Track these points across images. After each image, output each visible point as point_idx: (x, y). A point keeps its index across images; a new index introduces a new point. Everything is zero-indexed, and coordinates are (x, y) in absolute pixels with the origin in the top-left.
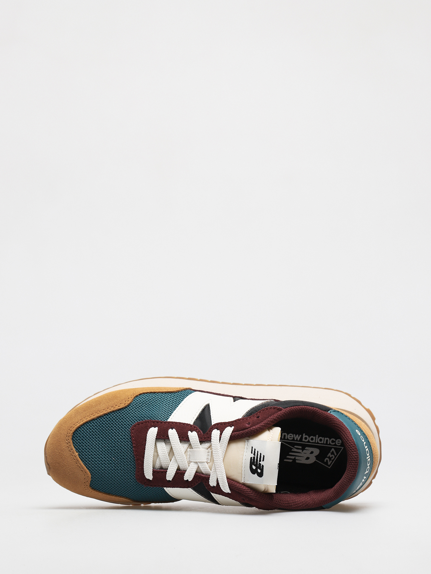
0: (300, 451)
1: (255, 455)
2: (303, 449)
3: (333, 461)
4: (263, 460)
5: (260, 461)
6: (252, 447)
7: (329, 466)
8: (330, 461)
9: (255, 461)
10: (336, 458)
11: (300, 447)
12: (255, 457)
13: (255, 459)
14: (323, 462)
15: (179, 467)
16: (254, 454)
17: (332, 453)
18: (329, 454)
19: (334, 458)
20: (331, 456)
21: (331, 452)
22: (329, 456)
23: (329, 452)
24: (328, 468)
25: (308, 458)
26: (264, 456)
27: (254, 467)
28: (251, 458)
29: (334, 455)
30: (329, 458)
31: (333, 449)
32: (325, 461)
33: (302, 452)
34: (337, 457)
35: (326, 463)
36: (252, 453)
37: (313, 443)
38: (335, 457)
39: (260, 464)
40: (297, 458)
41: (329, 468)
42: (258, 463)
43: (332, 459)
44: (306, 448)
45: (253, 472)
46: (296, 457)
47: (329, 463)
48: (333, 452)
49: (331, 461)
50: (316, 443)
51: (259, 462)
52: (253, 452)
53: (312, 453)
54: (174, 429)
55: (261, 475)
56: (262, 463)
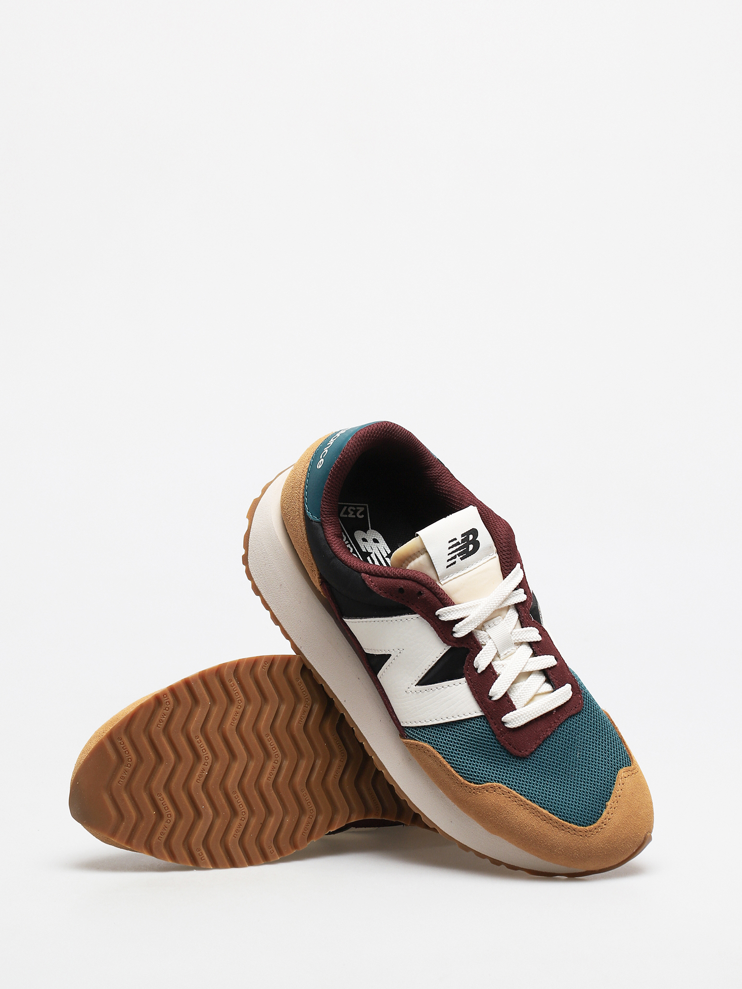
0: (373, 556)
1: (456, 555)
2: (369, 554)
3: (355, 506)
4: (455, 539)
5: (458, 543)
6: (447, 567)
7: (365, 507)
8: (359, 510)
9: (462, 550)
10: (350, 504)
11: (368, 558)
12: (458, 554)
13: (460, 551)
14: (366, 518)
15: (531, 657)
16: (455, 557)
17: (347, 513)
18: (351, 516)
19: (351, 508)
20: (352, 513)
21: (346, 516)
22: (353, 515)
23: (348, 517)
24: (369, 507)
25: (376, 541)
26: (450, 542)
27: (471, 547)
28: (462, 559)
29: (347, 509)
30: (355, 514)
31: (342, 515)
32: (363, 516)
33: (373, 553)
34: (347, 504)
35: (364, 513)
36: (454, 563)
37: (352, 546)
38: (348, 506)
39: (463, 541)
40: (385, 555)
41: (367, 505)
42: (463, 544)
43: (354, 509)
44: (364, 550)
45: (477, 545)
46: (385, 557)
47: (362, 509)
48: (344, 514)
49: (358, 508)
50: (349, 541)
51: (460, 544)
52: (453, 561)
53: (364, 540)
54: (490, 694)
55: (474, 532)
56: (459, 539)
